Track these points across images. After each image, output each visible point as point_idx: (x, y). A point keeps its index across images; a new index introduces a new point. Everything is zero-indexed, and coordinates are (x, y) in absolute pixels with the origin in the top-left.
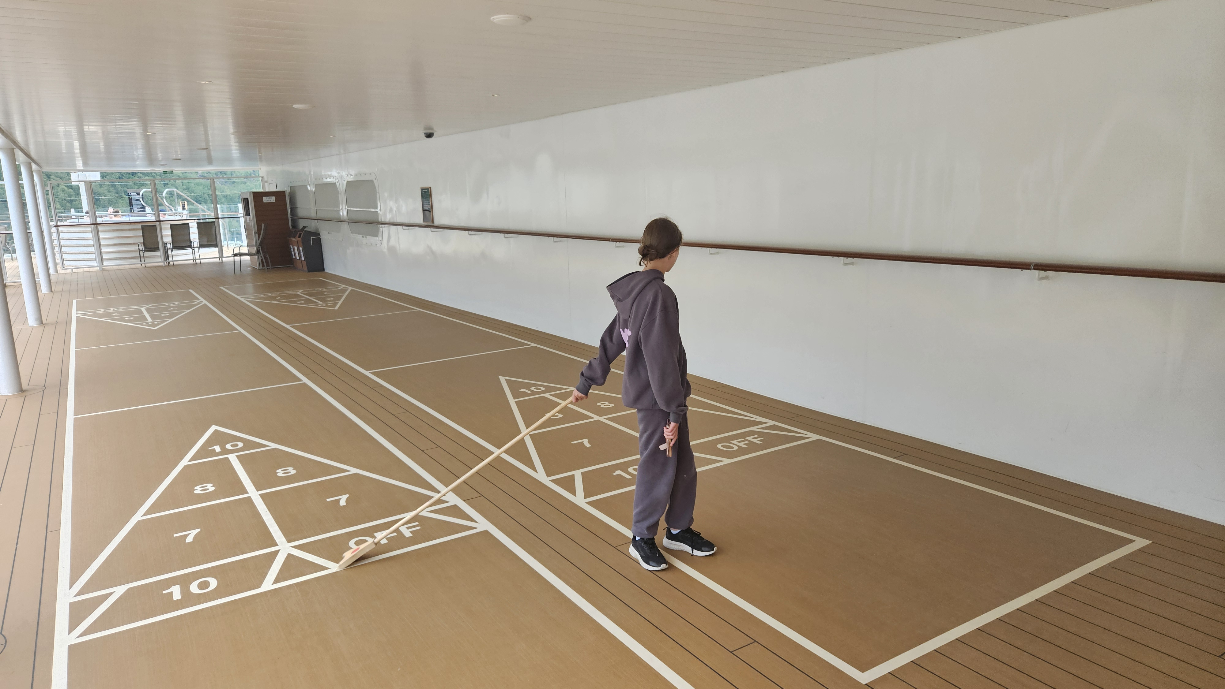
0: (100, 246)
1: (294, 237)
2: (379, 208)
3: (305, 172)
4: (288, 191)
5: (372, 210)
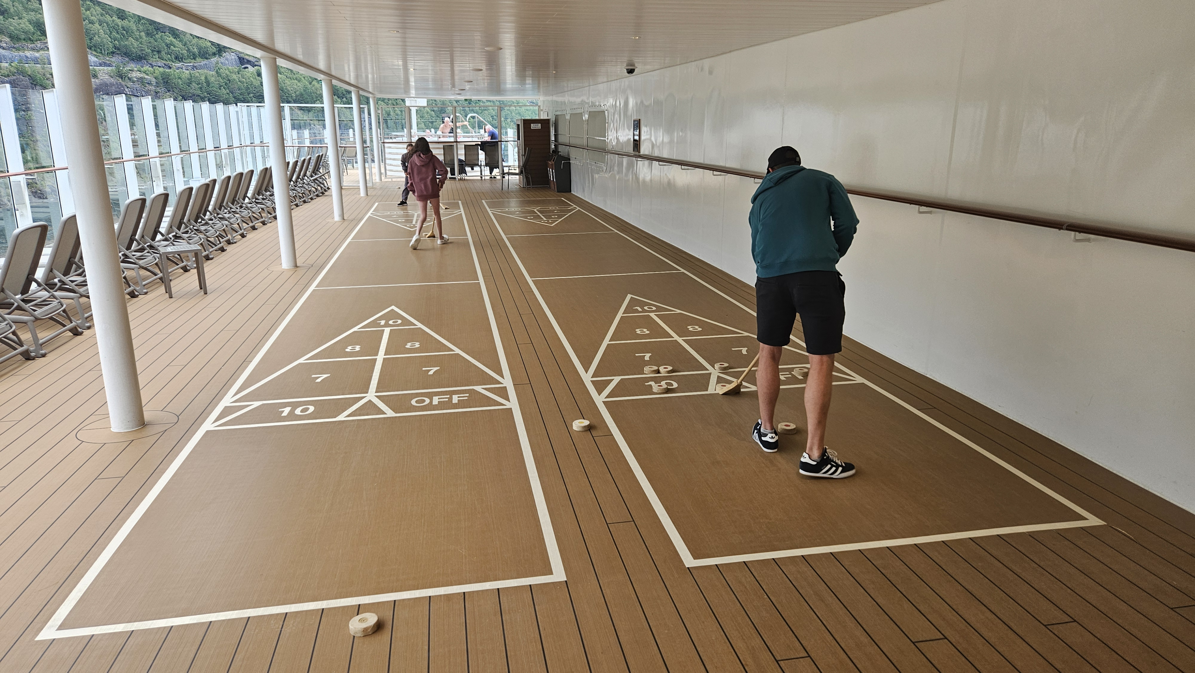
1: (551, 161)
2: (607, 138)
3: (565, 103)
4: (553, 119)
5: (603, 139)
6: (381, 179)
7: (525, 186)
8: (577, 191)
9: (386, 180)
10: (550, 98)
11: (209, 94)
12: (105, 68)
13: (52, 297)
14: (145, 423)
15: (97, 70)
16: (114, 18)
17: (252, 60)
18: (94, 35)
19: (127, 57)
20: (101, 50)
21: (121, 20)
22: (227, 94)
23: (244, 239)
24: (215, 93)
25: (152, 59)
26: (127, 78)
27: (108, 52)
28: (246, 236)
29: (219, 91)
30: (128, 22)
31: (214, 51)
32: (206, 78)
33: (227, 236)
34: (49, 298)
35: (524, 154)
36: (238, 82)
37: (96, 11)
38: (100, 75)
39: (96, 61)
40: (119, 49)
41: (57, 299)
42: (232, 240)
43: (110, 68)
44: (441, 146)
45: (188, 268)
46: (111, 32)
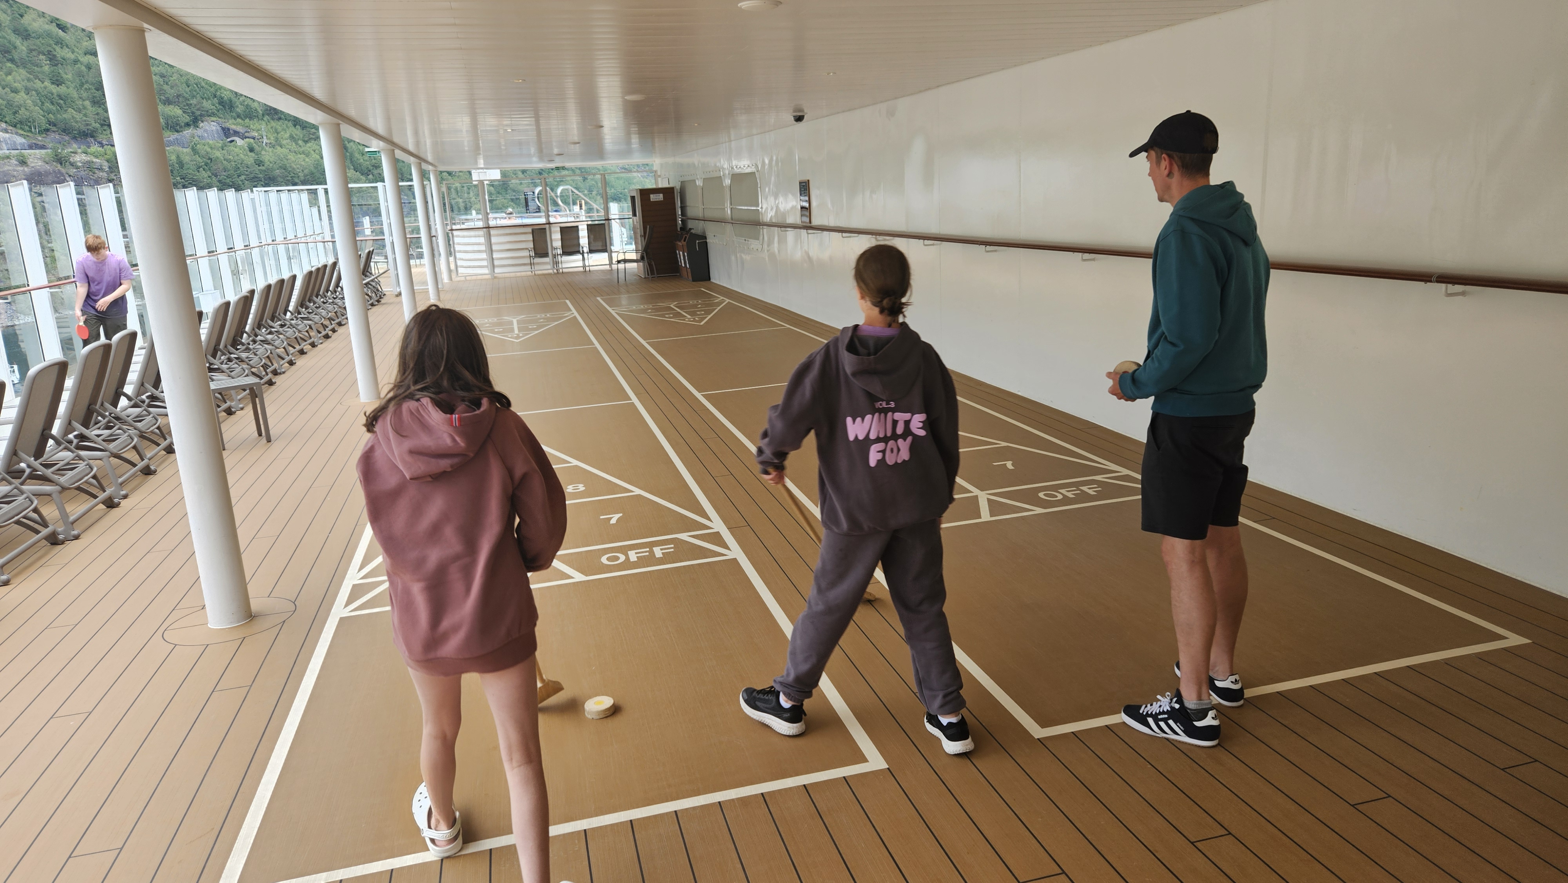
0: (492, 251)
1: (680, 241)
2: (760, 206)
3: (694, 165)
4: (678, 186)
5: (755, 208)
6: (451, 278)
7: (647, 276)
8: (718, 276)
9: (458, 279)
10: (670, 160)
11: (184, 178)
12: (37, 151)
13: (77, 458)
14: (252, 615)
15: (26, 154)
16: (46, 83)
17: (241, 131)
18: (19, 107)
19: (67, 134)
20: (30, 127)
21: (56, 86)
22: (209, 177)
23: (293, 367)
24: (191, 176)
25: (101, 136)
26: (68, 163)
27: (40, 129)
28: (295, 363)
29: (198, 174)
30: (65, 88)
31: (187, 121)
32: (178, 157)
33: (273, 365)
34: (73, 460)
35: (643, 234)
36: (223, 161)
37: (19, 75)
38: (30, 161)
39: (24, 143)
40: (55, 125)
41: (84, 460)
42: (279, 369)
43: (43, 151)
44: (529, 230)
45: (233, 410)
46: (43, 103)
